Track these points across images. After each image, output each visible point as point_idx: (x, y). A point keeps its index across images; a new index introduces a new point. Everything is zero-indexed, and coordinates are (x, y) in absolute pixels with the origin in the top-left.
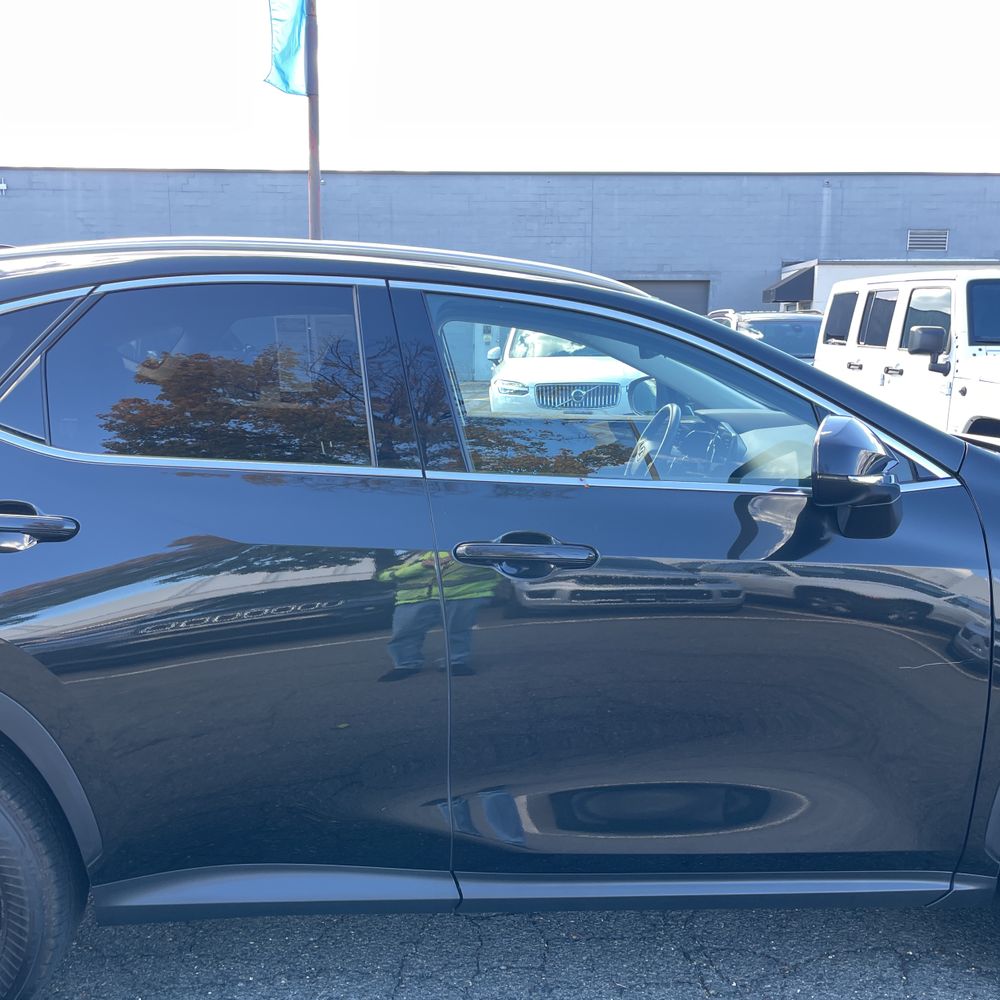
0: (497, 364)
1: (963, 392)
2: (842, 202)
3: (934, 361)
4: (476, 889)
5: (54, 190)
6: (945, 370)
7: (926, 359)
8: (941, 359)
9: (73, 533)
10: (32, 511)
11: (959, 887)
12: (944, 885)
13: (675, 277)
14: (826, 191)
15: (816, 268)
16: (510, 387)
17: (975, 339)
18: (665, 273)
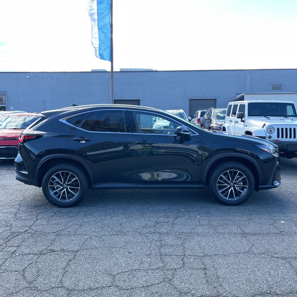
0: (155, 121)
1: (246, 126)
2: (253, 77)
3: (242, 120)
4: (138, 186)
5: (42, 78)
6: (244, 121)
7: (240, 119)
8: (243, 119)
9: (90, 141)
10: (85, 138)
11: (200, 186)
12: (199, 186)
13: (207, 98)
14: (248, 74)
15: (245, 95)
16: (157, 127)
17: (249, 115)
18: (205, 97)
